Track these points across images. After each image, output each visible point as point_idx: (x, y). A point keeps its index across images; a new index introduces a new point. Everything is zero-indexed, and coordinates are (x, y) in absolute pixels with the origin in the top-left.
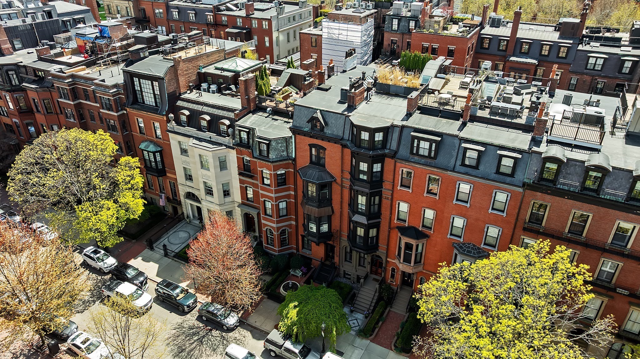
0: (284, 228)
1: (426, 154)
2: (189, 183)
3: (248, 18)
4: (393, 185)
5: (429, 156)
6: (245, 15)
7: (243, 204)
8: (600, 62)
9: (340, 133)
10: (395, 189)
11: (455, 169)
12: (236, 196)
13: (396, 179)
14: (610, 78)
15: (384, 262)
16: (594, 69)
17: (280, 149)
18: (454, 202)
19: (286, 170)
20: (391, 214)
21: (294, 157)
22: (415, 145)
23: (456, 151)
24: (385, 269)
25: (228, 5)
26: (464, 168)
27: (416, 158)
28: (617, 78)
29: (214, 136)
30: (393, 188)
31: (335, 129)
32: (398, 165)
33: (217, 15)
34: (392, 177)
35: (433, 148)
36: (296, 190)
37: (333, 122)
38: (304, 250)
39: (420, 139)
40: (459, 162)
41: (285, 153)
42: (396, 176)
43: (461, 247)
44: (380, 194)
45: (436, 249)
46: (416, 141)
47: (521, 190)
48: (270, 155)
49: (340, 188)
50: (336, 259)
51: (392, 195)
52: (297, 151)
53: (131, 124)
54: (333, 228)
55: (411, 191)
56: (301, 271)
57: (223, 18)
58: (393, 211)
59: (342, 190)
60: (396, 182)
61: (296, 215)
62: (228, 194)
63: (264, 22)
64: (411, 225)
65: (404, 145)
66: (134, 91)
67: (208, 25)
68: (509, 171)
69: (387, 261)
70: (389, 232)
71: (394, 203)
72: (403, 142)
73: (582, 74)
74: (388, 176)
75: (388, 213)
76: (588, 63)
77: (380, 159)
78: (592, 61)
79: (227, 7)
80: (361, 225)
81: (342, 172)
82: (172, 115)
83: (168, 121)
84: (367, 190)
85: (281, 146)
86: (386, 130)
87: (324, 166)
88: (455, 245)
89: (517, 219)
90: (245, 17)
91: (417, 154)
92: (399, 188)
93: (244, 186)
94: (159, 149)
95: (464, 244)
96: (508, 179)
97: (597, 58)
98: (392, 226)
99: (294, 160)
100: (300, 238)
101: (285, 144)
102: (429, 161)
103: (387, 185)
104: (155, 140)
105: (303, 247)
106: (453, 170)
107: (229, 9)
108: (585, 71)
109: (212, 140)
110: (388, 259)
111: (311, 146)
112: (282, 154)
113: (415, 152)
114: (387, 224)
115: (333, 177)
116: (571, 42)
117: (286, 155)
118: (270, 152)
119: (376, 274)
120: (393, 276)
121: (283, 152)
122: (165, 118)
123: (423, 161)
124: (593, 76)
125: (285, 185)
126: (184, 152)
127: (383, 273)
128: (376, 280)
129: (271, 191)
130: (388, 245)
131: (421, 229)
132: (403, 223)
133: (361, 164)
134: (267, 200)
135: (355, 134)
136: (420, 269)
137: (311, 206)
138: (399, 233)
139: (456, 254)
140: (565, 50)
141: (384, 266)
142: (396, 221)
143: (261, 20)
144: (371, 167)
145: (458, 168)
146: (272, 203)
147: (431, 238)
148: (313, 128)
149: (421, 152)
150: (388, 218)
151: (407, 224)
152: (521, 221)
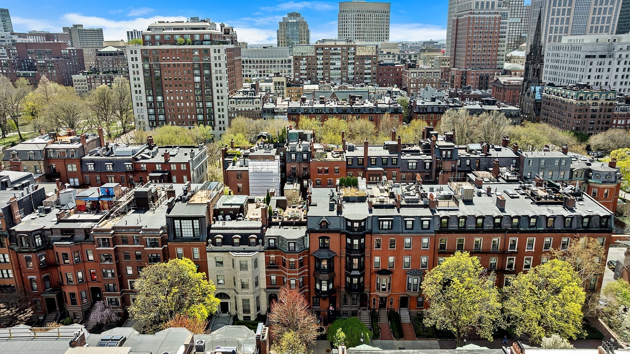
1: (387, 227)
2: (220, 286)
3: (167, 163)
4: (371, 249)
5: (389, 229)
6: (164, 161)
7: (268, 288)
8: (414, 164)
9: (338, 226)
12: (263, 284)
13: (372, 245)
14: (421, 172)
15: (368, 296)
16: (412, 169)
17: (301, 244)
18: (404, 249)
19: (304, 257)
20: (371, 265)
21: (308, 247)
22: (381, 224)
23: (401, 223)
24: (370, 300)
25: (142, 154)
27: (383, 231)
28: (424, 172)
29: (247, 247)
30: (371, 251)
31: (335, 225)
32: (373, 237)
33: (136, 164)
34: (370, 245)
35: (390, 224)
36: (309, 268)
37: (333, 221)
38: (314, 307)
39: (383, 221)
40: (404, 228)
43: (411, 272)
44: (364, 256)
45: (397, 278)
46: (381, 222)
47: (434, 234)
48: (296, 249)
49: (339, 259)
50: (337, 305)
51: (371, 254)
52: (310, 243)
53: (170, 253)
54: (335, 286)
55: (381, 249)
57: (142, 166)
58: (372, 263)
61: (309, 285)
63: (182, 165)
64: (382, 268)
65: (375, 225)
66: (174, 229)
67: (127, 172)
68: (427, 227)
69: (370, 295)
70: (370, 276)
71: (372, 259)
72: (373, 224)
73: (407, 172)
74: (368, 245)
75: (369, 265)
76: (408, 166)
77: (363, 236)
78: (410, 164)
79: (141, 156)
80: (355, 276)
81: (341, 249)
82: (211, 241)
84: (359, 255)
85: (300, 242)
86: (364, 220)
87: (328, 248)
88: (407, 272)
89: (434, 249)
90: (164, 163)
91: (382, 228)
92: (374, 249)
93: (270, 275)
95: (411, 270)
96: (428, 231)
97: (412, 162)
98: (372, 272)
99: (309, 249)
100: (312, 299)
102: (389, 231)
103: (367, 250)
105: (313, 305)
106: (402, 233)
108: (408, 170)
111: (320, 238)
112: (302, 247)
113: (381, 228)
114: (369, 273)
115: (335, 253)
116: (397, 155)
119: (363, 306)
120: (374, 304)
122: (205, 243)
123: (386, 231)
124: (413, 173)
125: (303, 266)
126: (219, 263)
127: (368, 304)
128: (365, 310)
129: (296, 272)
130: (370, 285)
131: (388, 269)
132: (378, 269)
133: (355, 240)
134: (293, 278)
135: (350, 225)
136: (390, 293)
137: (323, 274)
138: (377, 275)
139: (408, 277)
140: (395, 160)
141: (368, 298)
142: (374, 269)
143: (178, 164)
144: (360, 241)
145: (404, 231)
146: (296, 279)
147: (394, 272)
148: (321, 227)
149: (384, 227)
150: (370, 268)
151: (380, 269)
152: (436, 251)
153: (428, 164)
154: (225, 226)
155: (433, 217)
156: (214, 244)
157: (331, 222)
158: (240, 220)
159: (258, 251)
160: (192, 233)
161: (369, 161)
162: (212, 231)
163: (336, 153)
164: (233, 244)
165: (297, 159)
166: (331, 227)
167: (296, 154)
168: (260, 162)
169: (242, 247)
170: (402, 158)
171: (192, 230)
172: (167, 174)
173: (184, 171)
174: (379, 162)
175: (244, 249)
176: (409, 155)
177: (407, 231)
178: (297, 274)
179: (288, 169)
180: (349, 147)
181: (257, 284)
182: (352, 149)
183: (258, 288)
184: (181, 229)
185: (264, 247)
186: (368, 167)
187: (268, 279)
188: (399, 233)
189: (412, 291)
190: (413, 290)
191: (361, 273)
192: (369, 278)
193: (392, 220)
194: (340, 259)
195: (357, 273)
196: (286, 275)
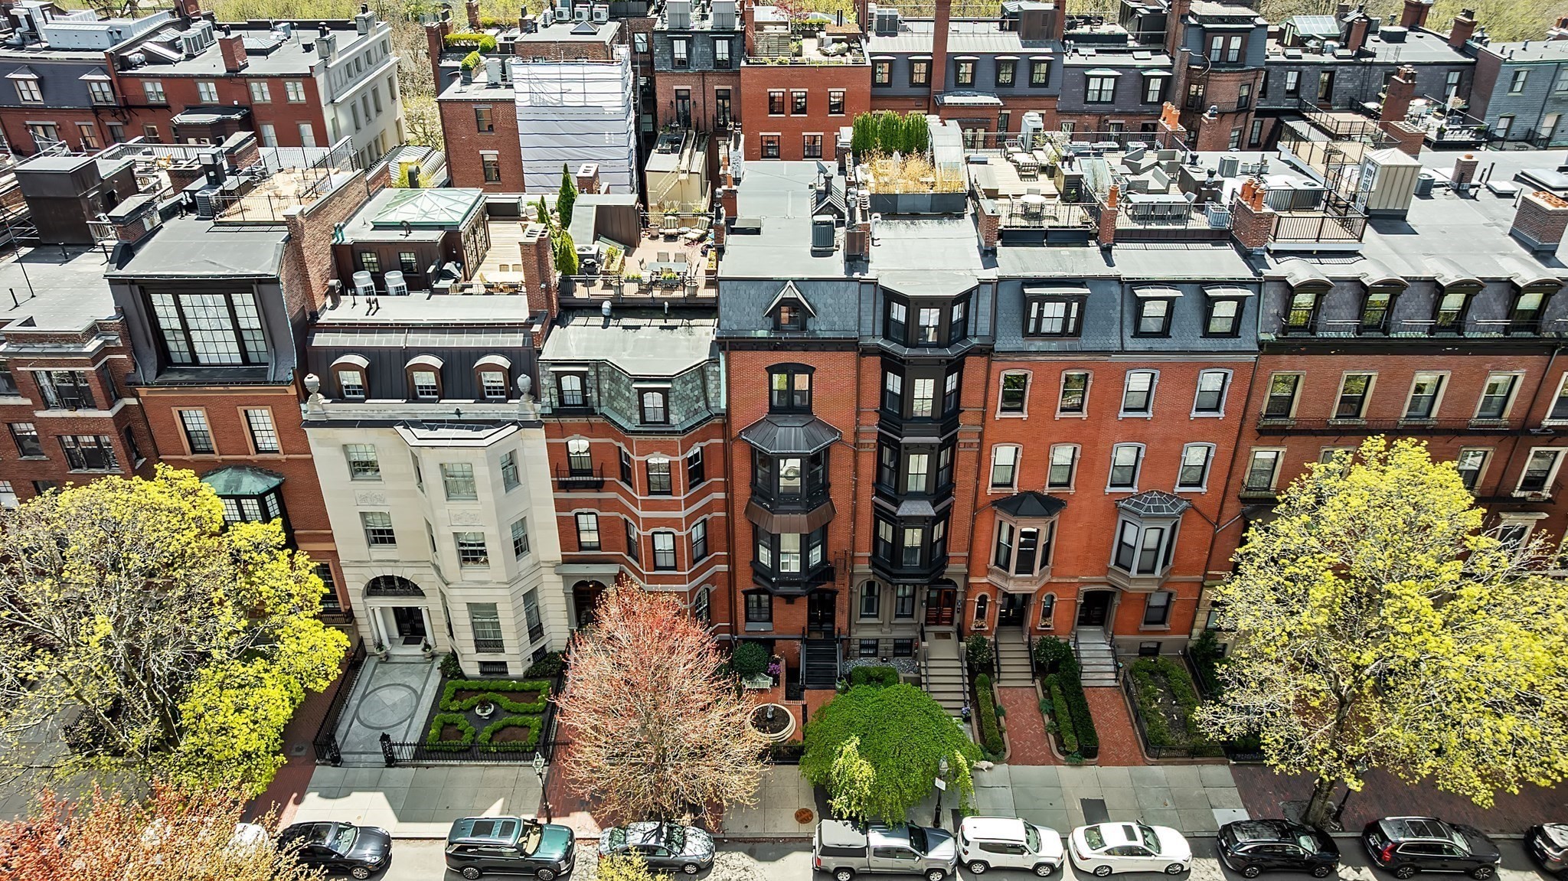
0: (702, 589)
1: (1057, 328)
2: (381, 552)
3: (234, 79)
4: (984, 414)
5: (1064, 333)
6: (222, 71)
7: (567, 560)
8: (1109, 84)
10: (989, 420)
11: (1124, 346)
12: (547, 544)
13: (990, 399)
14: (1131, 114)
15: (960, 589)
16: (1099, 102)
17: (691, 395)
18: (1121, 415)
19: (704, 444)
20: (979, 478)
21: (723, 406)
22: (1034, 314)
23: (1119, 308)
24: (964, 604)
25: (148, 45)
26: (1140, 340)
27: (1038, 344)
28: (1140, 114)
29: (470, 408)
30: (984, 421)
31: (836, 319)
32: (995, 365)
33: (126, 81)
34: (981, 397)
35: (1074, 314)
36: (728, 488)
37: (830, 301)
38: (751, 626)
39: (1042, 300)
40: (1128, 332)
42: (992, 391)
43: (1136, 505)
44: (951, 443)
45: (1079, 525)
46: (1035, 305)
47: (1252, 358)
48: (672, 417)
49: (850, 454)
50: (841, 621)
51: (981, 435)
52: (732, 390)
53: (155, 432)
54: (831, 550)
55: (1025, 416)
57: (149, 87)
58: (983, 471)
59: (856, 454)
60: (990, 403)
61: (730, 547)
62: (527, 548)
63: (289, 85)
64: (1023, 489)
65: (1006, 319)
66: (158, 333)
67: (96, 111)
68: (1227, 327)
69: (968, 584)
70: (974, 518)
71: (984, 453)
72: (1001, 315)
73: (1081, 113)
74: (971, 399)
75: (972, 477)
76: (1087, 90)
77: (956, 366)
78: (1094, 84)
79: (144, 51)
80: (913, 521)
81: (858, 413)
82: (316, 378)
83: (305, 394)
84: (935, 440)
85: (691, 390)
86: (965, 298)
87: (807, 410)
88: (1122, 504)
89: (1244, 418)
90: (225, 77)
91: (1038, 333)
92: (999, 415)
93: (572, 514)
94: (275, 481)
95: (1139, 496)
96: (1230, 344)
97: (1103, 77)
98: (981, 502)
99: (728, 414)
100: (741, 599)
101: (699, 382)
102: (1067, 344)
103: (968, 423)
104: (254, 456)
105: (747, 620)
106: (1121, 351)
107: (153, 59)
108: (1085, 107)
109: (463, 417)
110: (972, 580)
111: (772, 370)
112: (696, 406)
113: (1031, 329)
114: (969, 503)
115: (834, 431)
116: (1050, 50)
117: (704, 407)
119: (938, 624)
120: (981, 614)
121: (697, 401)
122: (292, 391)
123: (1054, 345)
124: (1100, 115)
125: (703, 481)
126: (362, 468)
127: (957, 616)
128: (946, 636)
129: (675, 506)
130: (970, 548)
131: (1047, 490)
132: (1006, 490)
133: (919, 383)
134: (662, 529)
135: (902, 319)
136: (1047, 578)
137: (787, 512)
138: (1001, 516)
139: (1124, 522)
140: (1044, 66)
141: (959, 597)
142: (990, 491)
143: (277, 81)
144: (940, 387)
145: (1131, 344)
146: (677, 533)
147: (1070, 505)
148: (777, 327)
149: (1046, 327)
150: (972, 488)
151: (1015, 491)
152: (1251, 420)
153: (1155, 85)
154: (380, 317)
155: (1257, 284)
156: (335, 392)
157: (820, 306)
158: (444, 291)
159: (514, 423)
160: (234, 348)
161: (952, 71)
162: (320, 340)
163: (834, 41)
164: (412, 395)
165: (695, 59)
166: (820, 327)
167: (689, 42)
168: (554, 69)
169: (447, 408)
170: (1066, 61)
171: (231, 336)
172: (237, 117)
173: (297, 106)
174: (987, 74)
175: (458, 413)
176: (1092, 51)
177: (1141, 344)
178: (682, 514)
179: (662, 99)
180: (881, 19)
181: (521, 547)
182: (889, 27)
183: (527, 560)
184: (186, 329)
185: (538, 406)
186: (947, 92)
187: (569, 530)
188: (1107, 353)
189: (1134, 573)
190: (1139, 572)
191: (940, 507)
192: (968, 523)
193: (1082, 299)
195: (925, 509)
196: (636, 518)
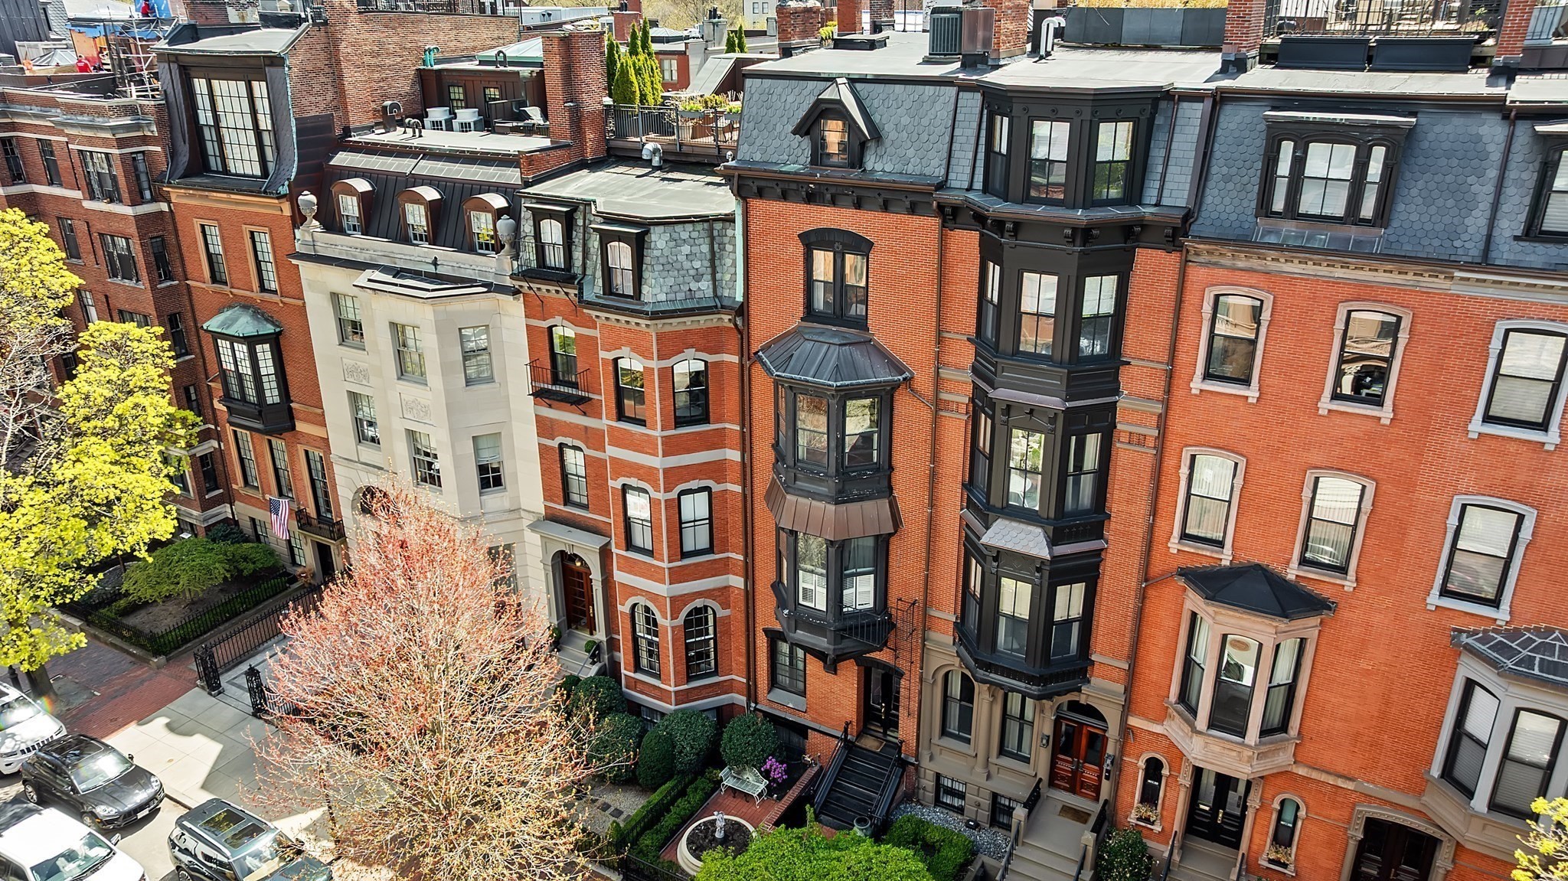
0: (699, 603)
1: (1337, 205)
2: (367, 453)
4: (1170, 376)
5: (1352, 215)
7: (552, 517)
9: (935, 162)
10: (1178, 393)
11: (1493, 254)
12: (527, 486)
13: (1183, 346)
15: (1113, 732)
17: (687, 265)
18: (1476, 426)
19: (711, 358)
20: (1154, 512)
21: (739, 298)
22: (1284, 168)
23: (1493, 173)
24: (1118, 763)
26: (1540, 248)
29: (450, 260)
30: (1168, 391)
32: (1196, 274)
34: (1163, 339)
35: (1375, 171)
38: (778, 695)
39: (1308, 131)
41: (705, 286)
42: (1186, 330)
43: (1500, 648)
44: (1104, 421)
46: (1288, 148)
48: (645, 289)
49: (926, 415)
50: (906, 729)
51: (1163, 422)
52: (752, 272)
54: (893, 594)
55: (1254, 395)
56: (766, 774)
58: (1164, 498)
60: (1182, 357)
62: (498, 482)
64: (1245, 557)
65: (1227, 178)
66: (196, 129)
69: (1126, 730)
70: (1143, 597)
71: (1169, 462)
72: (1219, 168)
74: (1145, 339)
75: (1142, 508)
77: (1113, 258)
80: (1015, 563)
81: (940, 340)
82: (313, 198)
84: (1054, 403)
85: (688, 256)
87: (861, 323)
88: (1464, 638)
91: (1292, 211)
92: (1197, 384)
93: (554, 444)
94: (270, 329)
95: (1514, 634)
98: (1157, 567)
99: (742, 310)
100: (762, 642)
101: (705, 248)
102: (1353, 232)
103: (1137, 392)
104: (256, 295)
105: (773, 683)
106: (1485, 262)
110: (1134, 721)
111: (813, 240)
112: (694, 286)
113: (1279, 205)
114: (1135, 562)
117: (710, 293)
118: (646, 275)
119: (1072, 790)
120: (1149, 796)
121: (698, 277)
122: (288, 211)
123: (1323, 237)
125: (706, 420)
126: (351, 330)
127: (1106, 785)
128: (1080, 816)
130: (1134, 657)
131: (1293, 572)
132: (1207, 551)
133: (1030, 280)
134: (635, 482)
135: (1005, 147)
137: (806, 494)
138: (1194, 601)
139: (1470, 685)
141: (1110, 749)
142: (1174, 545)
144: (1071, 296)
145: (1509, 250)
146: (651, 493)
147: (1345, 614)
149: (1309, 202)
150: (1140, 531)
151: (1226, 558)
156: (332, 222)
159: (492, 285)
160: (255, 154)
169: (421, 255)
175: (435, 263)
177: (1538, 254)
178: (656, 463)
181: (490, 478)
184: (217, 125)
185: (516, 264)
187: (553, 468)
188: (1444, 264)
189: (1480, 802)
190: (1494, 806)
191: (1062, 550)
192: (1131, 603)
194: (936, 419)
195: (1032, 542)
